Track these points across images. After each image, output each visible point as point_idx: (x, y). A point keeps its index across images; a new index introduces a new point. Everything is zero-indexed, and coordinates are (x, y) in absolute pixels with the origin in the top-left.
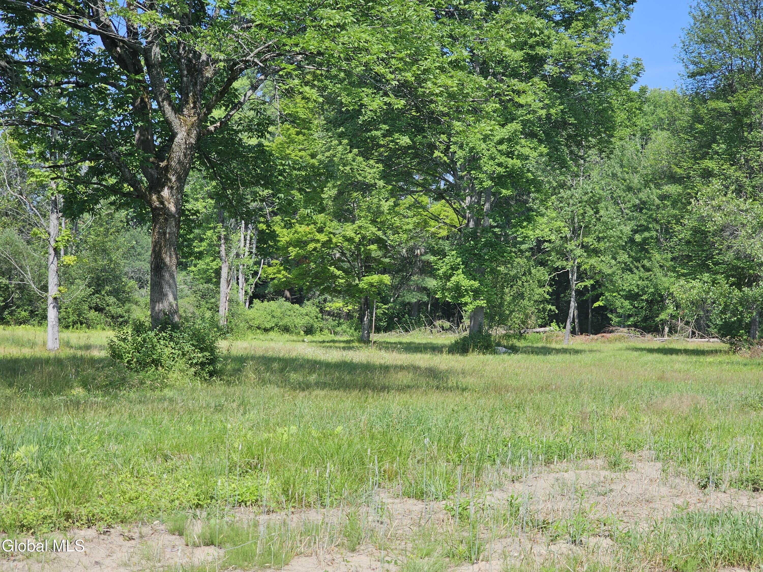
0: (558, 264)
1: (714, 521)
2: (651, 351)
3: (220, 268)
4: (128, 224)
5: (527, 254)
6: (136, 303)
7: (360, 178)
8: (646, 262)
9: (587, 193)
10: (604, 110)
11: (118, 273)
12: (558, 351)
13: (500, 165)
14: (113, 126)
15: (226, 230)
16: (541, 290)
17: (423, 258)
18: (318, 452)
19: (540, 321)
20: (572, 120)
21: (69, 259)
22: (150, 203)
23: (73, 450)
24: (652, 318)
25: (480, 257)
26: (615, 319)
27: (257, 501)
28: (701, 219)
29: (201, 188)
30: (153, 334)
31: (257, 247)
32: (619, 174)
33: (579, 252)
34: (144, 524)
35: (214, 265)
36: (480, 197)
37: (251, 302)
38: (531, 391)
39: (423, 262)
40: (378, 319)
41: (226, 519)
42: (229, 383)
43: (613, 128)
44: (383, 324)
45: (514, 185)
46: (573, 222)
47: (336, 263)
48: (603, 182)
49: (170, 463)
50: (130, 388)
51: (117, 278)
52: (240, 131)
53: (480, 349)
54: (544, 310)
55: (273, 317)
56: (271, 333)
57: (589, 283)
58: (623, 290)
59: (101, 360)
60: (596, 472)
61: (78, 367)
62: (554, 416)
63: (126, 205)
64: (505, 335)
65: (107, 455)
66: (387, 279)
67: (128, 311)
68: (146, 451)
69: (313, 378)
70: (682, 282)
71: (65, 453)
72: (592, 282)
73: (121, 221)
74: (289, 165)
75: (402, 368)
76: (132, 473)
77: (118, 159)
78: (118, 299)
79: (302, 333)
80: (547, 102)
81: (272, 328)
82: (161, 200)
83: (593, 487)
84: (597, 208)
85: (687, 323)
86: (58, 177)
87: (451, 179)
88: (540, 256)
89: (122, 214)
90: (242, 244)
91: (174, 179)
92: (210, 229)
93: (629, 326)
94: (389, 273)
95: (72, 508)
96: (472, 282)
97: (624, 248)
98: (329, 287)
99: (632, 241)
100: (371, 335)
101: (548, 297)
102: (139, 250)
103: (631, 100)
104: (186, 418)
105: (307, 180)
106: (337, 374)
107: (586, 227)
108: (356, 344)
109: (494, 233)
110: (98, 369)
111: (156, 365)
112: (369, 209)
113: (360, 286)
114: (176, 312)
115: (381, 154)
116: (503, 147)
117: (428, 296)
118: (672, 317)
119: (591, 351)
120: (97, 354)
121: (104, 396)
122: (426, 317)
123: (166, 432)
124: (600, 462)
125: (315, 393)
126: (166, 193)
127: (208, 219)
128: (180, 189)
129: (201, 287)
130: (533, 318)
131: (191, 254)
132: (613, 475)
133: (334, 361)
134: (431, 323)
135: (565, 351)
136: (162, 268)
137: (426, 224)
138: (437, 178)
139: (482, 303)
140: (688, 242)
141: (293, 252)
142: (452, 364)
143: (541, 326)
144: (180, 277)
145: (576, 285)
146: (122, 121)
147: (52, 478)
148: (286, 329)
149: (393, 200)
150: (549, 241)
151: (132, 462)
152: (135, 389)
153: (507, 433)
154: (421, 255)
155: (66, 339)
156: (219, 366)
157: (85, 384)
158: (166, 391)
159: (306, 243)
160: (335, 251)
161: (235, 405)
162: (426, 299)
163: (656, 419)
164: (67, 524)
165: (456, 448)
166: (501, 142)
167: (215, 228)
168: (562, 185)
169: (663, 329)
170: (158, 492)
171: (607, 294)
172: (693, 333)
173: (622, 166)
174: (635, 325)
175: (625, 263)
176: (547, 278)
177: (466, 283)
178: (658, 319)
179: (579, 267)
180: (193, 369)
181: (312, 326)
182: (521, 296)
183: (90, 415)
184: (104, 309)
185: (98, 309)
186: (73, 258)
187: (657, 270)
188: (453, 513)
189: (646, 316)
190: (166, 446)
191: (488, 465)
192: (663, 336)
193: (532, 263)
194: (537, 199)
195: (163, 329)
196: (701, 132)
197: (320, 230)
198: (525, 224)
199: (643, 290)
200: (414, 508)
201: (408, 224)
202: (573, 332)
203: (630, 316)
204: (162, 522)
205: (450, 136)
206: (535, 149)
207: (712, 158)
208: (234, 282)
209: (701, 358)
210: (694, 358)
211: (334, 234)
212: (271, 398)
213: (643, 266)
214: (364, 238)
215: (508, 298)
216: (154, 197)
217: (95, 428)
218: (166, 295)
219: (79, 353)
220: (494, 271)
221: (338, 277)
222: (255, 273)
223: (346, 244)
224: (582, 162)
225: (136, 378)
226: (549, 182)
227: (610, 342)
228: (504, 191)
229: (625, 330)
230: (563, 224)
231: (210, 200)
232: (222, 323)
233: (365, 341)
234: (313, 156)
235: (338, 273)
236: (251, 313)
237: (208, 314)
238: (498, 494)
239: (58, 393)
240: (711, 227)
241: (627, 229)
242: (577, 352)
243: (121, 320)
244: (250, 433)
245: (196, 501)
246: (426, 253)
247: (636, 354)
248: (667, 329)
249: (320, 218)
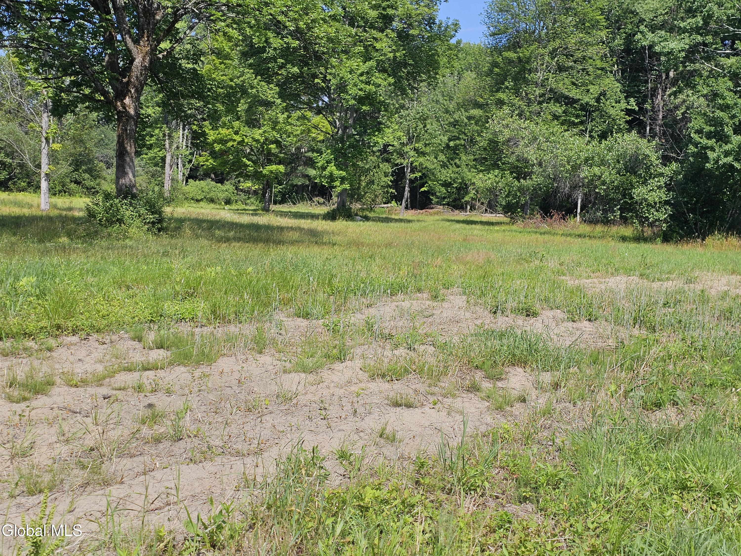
0: (398, 161)
1: (502, 335)
2: (458, 222)
3: (165, 156)
4: (99, 123)
5: (377, 154)
6: (105, 179)
7: (264, 97)
8: (457, 161)
9: (419, 113)
10: (433, 55)
11: (91, 157)
12: (397, 220)
13: (361, 90)
14: (88, 51)
15: (169, 130)
16: (386, 179)
17: (306, 154)
18: (236, 285)
19: (384, 200)
20: (411, 62)
21: (56, 146)
22: (116, 108)
23: (62, 281)
24: (459, 199)
25: (345, 155)
26: (435, 200)
27: (193, 318)
28: (495, 134)
29: (152, 99)
30: (118, 201)
31: (191, 143)
32: (441, 101)
33: (412, 153)
34: (113, 333)
35: (161, 154)
36: (347, 113)
37: (187, 181)
38: (379, 247)
39: (306, 157)
40: (276, 196)
41: (171, 330)
42: (172, 237)
43: (438, 68)
44: (279, 198)
45: (370, 104)
46: (408, 133)
47: (247, 156)
48: (430, 106)
49: (131, 291)
50: (102, 239)
51: (90, 161)
52: (180, 59)
53: (344, 217)
54: (388, 192)
55: (203, 192)
56: (201, 203)
57: (418, 175)
58: (441, 180)
59: (80, 219)
60: (423, 302)
61: (64, 222)
62: (394, 264)
63: (96, 109)
64: (361, 208)
65: (86, 285)
66: (282, 168)
67: (98, 184)
68: (114, 283)
69: (232, 234)
70: (481, 175)
71: (55, 283)
72: (420, 174)
73: (94, 121)
74: (215, 85)
75: (292, 229)
76: (104, 298)
77: (92, 75)
78: (92, 176)
79: (223, 203)
80: (394, 48)
81: (202, 200)
82: (124, 107)
83: (422, 312)
84: (425, 123)
85: (482, 203)
86: (49, 87)
87: (326, 99)
88: (385, 155)
89: (95, 115)
90: (181, 141)
91: (133, 91)
92: (158, 128)
93: (444, 205)
94: (283, 164)
95: (61, 322)
96: (341, 172)
97: (442, 151)
98: (242, 173)
99: (448, 146)
100: (271, 206)
101: (390, 183)
102: (106, 141)
103: (450, 49)
104: (142, 260)
105: (228, 95)
106: (248, 232)
107: (417, 136)
108: (260, 212)
109: (355, 139)
110: (78, 224)
111: (120, 223)
112: (270, 119)
113: (264, 172)
114: (134, 186)
115: (279, 81)
116: (364, 78)
117: (309, 180)
118: (473, 199)
119: (418, 221)
120: (77, 214)
121: (82, 244)
122: (308, 195)
123: (128, 269)
124: (425, 295)
125: (233, 244)
126: (127, 101)
127: (156, 121)
128: (138, 99)
129: (151, 169)
130: (380, 197)
131: (144, 145)
132: (435, 304)
133: (245, 223)
134: (311, 199)
135: (401, 220)
136: (124, 154)
137: (309, 131)
138: (317, 98)
139: (347, 186)
140: (485, 149)
141: (217, 147)
142: (325, 227)
143: (385, 203)
144: (136, 161)
145: (410, 176)
146: (95, 48)
147: (47, 300)
148: (212, 201)
149: (287, 113)
150: (393, 146)
151: (104, 290)
152: (104, 239)
153: (363, 275)
154: (305, 152)
155: (54, 203)
156: (165, 224)
157: (69, 235)
158: (127, 241)
159: (227, 142)
160: (247, 148)
161: (177, 252)
162: (307, 183)
163: (462, 267)
164: (58, 333)
165: (330, 284)
166: (362, 75)
167: (162, 127)
168: (402, 107)
169: (466, 207)
170: (123, 311)
171: (430, 183)
172: (486, 210)
173: (443, 96)
174: (448, 204)
175: (443, 162)
176: (390, 170)
177: (337, 173)
178: (463, 200)
179: (412, 164)
180: (146, 226)
181: (230, 199)
182: (372, 182)
183: (73, 257)
184: (81, 182)
185: (77, 182)
186: (59, 145)
187: (464, 167)
188: (328, 328)
189: (455, 198)
190: (128, 279)
191: (351, 295)
192: (466, 212)
193: (380, 160)
194: (385, 115)
195: (125, 198)
196: (497, 74)
197: (236, 133)
198: (377, 133)
199: (454, 180)
200: (302, 324)
201: (297, 130)
202: (407, 208)
203: (445, 198)
204: (127, 332)
205: (327, 68)
206: (385, 80)
207: (504, 92)
208: (175, 167)
209: (491, 228)
210: (487, 227)
211: (246, 136)
212: (202, 247)
213: (455, 164)
214: (266, 139)
215: (363, 184)
216: (119, 104)
217: (76, 266)
218: (127, 174)
219: (64, 213)
220: (354, 165)
221: (249, 166)
222: (190, 161)
223: (254, 143)
224: (416, 91)
225: (105, 232)
226: (393, 104)
227: (431, 215)
228: (364, 107)
229: (441, 207)
230: (402, 134)
231: (157, 108)
232: (167, 195)
233: (266, 210)
234: (231, 80)
235: (248, 163)
236: (187, 189)
237: (157, 189)
238: (359, 316)
239: (50, 241)
240: (501, 139)
241: (445, 139)
242: (409, 221)
243: (93, 190)
244: (188, 271)
245: (150, 318)
246: (308, 151)
247: (448, 223)
248: (469, 207)
249: (236, 124)
